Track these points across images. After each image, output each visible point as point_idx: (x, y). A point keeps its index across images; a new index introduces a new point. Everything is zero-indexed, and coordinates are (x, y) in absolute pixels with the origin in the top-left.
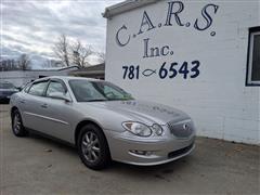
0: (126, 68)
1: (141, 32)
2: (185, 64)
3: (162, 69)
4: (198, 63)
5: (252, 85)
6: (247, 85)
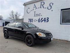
1: (33, 10)
2: (45, 18)
3: (39, 20)
6: (61, 24)
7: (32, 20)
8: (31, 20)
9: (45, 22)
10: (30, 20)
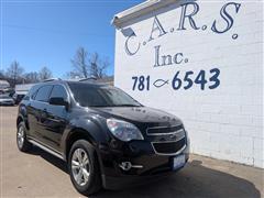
0: (135, 78)
1: (151, 38)
2: (202, 73)
3: (175, 79)
4: (217, 71)
7: (145, 83)
8: (141, 83)
9: (203, 88)
10: (138, 83)
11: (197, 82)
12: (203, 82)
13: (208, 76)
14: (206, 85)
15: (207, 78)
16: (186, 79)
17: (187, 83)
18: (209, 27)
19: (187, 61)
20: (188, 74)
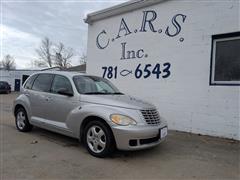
0: (105, 68)
1: (119, 37)
2: (158, 66)
3: (137, 70)
4: (169, 65)
5: (215, 84)
6: (211, 84)
7: (113, 72)
8: (110, 72)
9: (158, 77)
11: (154, 72)
12: (158, 73)
13: (162, 68)
14: (161, 75)
15: (161, 70)
16: (146, 70)
17: (146, 74)
18: (164, 31)
19: (146, 56)
20: (147, 66)
